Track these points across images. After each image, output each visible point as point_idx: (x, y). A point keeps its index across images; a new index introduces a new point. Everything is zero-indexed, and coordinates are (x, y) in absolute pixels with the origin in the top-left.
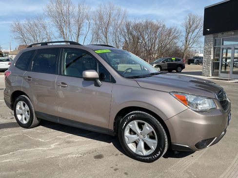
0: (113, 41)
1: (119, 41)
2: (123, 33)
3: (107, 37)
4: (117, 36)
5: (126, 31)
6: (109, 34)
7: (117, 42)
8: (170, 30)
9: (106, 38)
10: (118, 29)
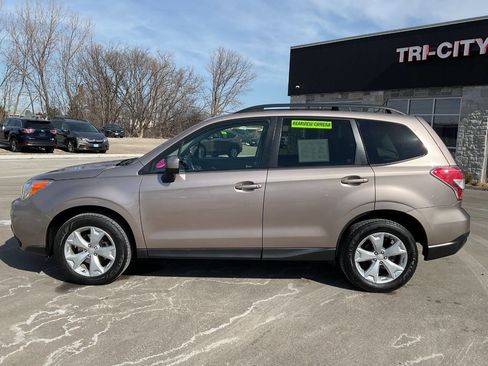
8: (181, 73)
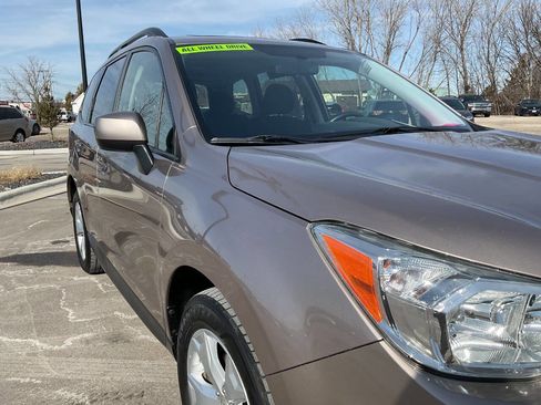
0: (479, 58)
1: (497, 55)
2: (510, 32)
3: (464, 46)
4: (492, 41)
5: (519, 25)
6: (469, 40)
7: (492, 60)
9: (462, 50)
10: (497, 25)
